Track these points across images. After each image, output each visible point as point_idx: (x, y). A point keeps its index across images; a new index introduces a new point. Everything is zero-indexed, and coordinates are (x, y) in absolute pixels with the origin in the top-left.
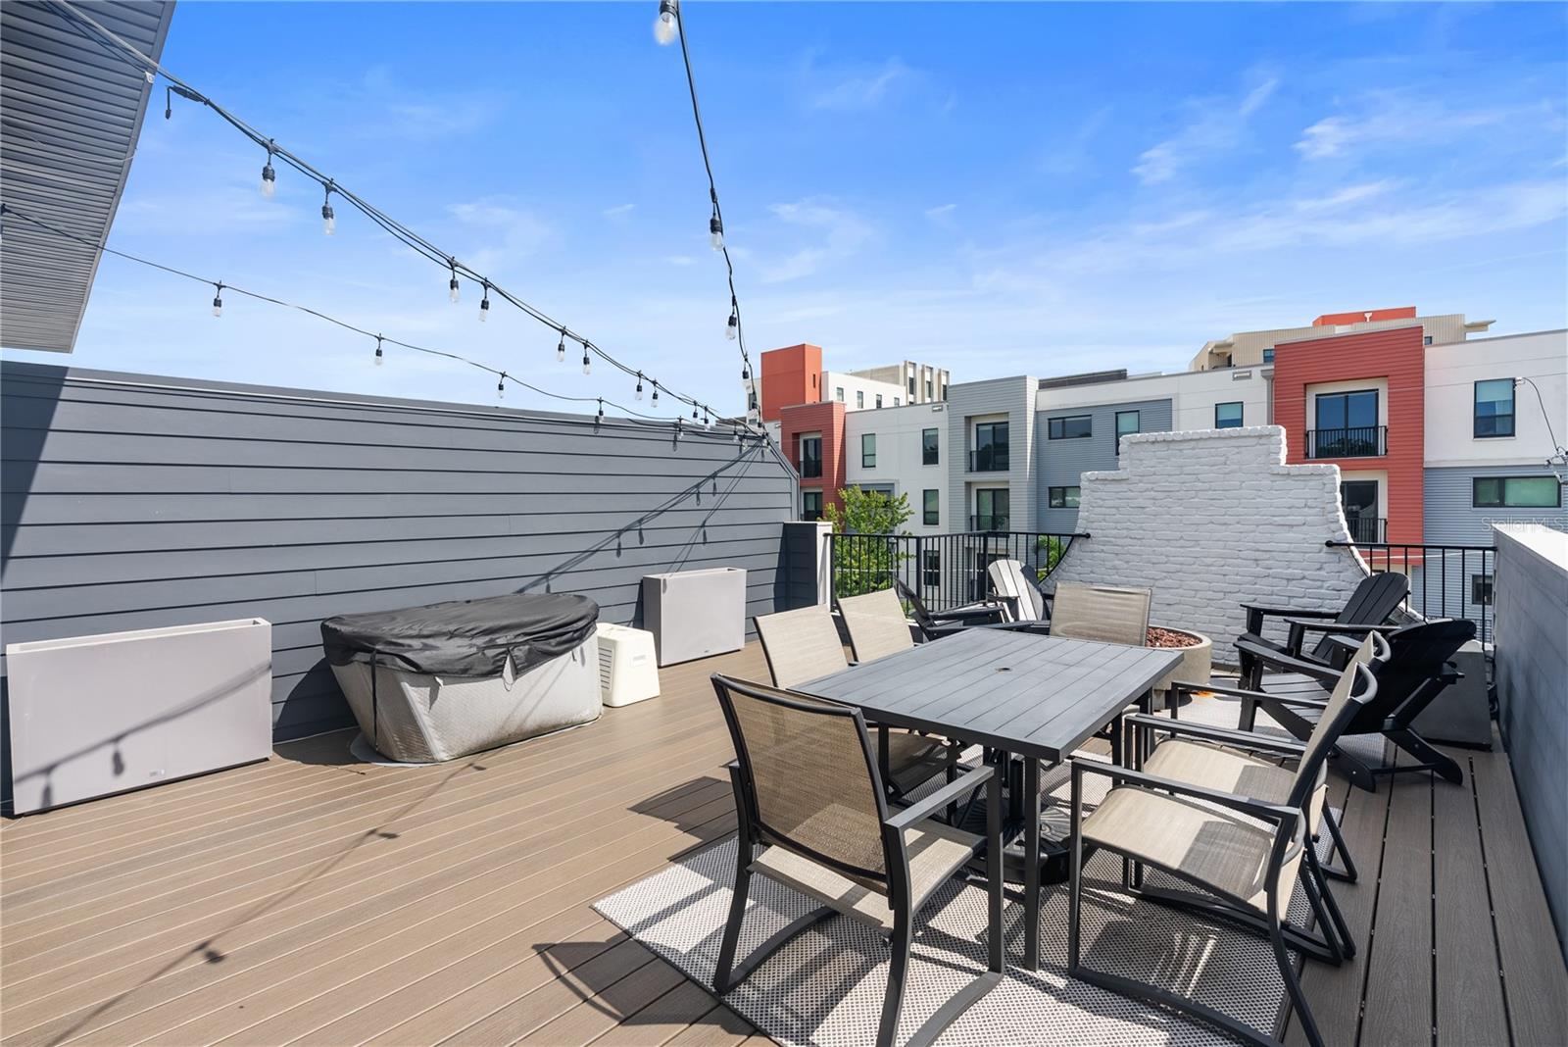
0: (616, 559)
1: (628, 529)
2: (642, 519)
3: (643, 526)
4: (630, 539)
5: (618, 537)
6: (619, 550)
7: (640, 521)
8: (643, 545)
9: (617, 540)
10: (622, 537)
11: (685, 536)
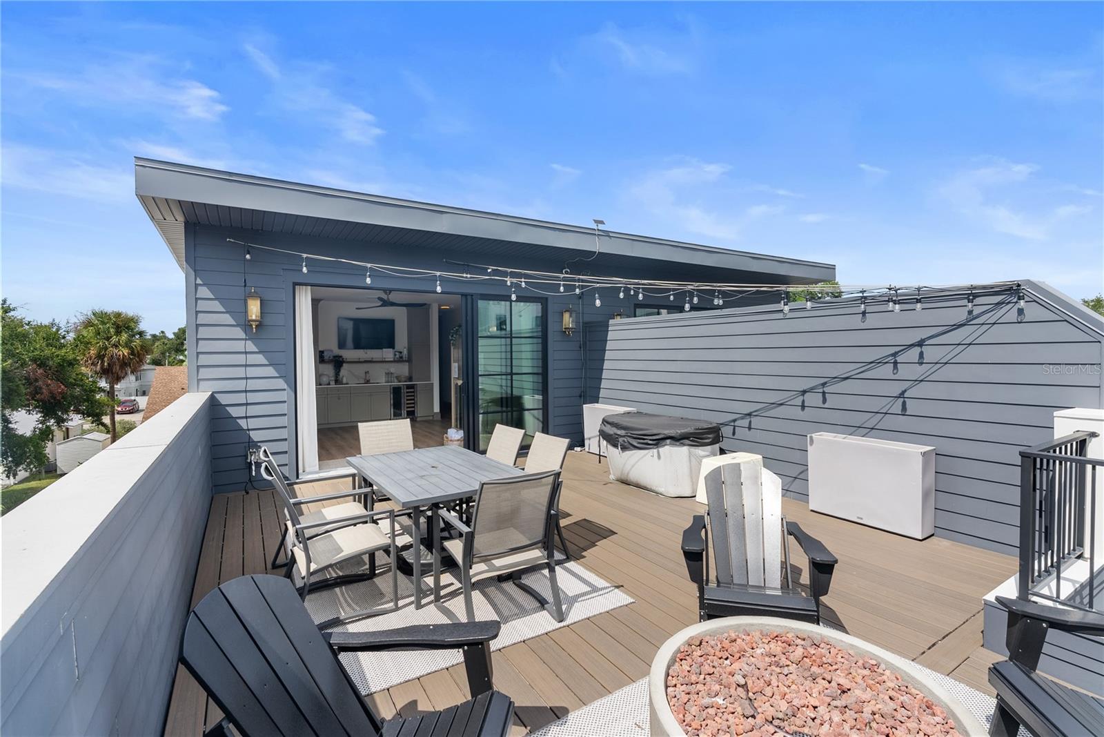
0: (801, 412)
1: (811, 390)
2: (825, 383)
3: (826, 390)
4: (813, 399)
5: (803, 395)
6: (803, 407)
7: (824, 385)
8: (826, 406)
9: (801, 398)
10: (805, 395)
11: (876, 404)
